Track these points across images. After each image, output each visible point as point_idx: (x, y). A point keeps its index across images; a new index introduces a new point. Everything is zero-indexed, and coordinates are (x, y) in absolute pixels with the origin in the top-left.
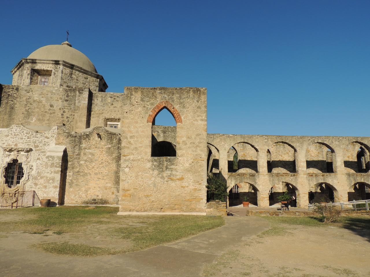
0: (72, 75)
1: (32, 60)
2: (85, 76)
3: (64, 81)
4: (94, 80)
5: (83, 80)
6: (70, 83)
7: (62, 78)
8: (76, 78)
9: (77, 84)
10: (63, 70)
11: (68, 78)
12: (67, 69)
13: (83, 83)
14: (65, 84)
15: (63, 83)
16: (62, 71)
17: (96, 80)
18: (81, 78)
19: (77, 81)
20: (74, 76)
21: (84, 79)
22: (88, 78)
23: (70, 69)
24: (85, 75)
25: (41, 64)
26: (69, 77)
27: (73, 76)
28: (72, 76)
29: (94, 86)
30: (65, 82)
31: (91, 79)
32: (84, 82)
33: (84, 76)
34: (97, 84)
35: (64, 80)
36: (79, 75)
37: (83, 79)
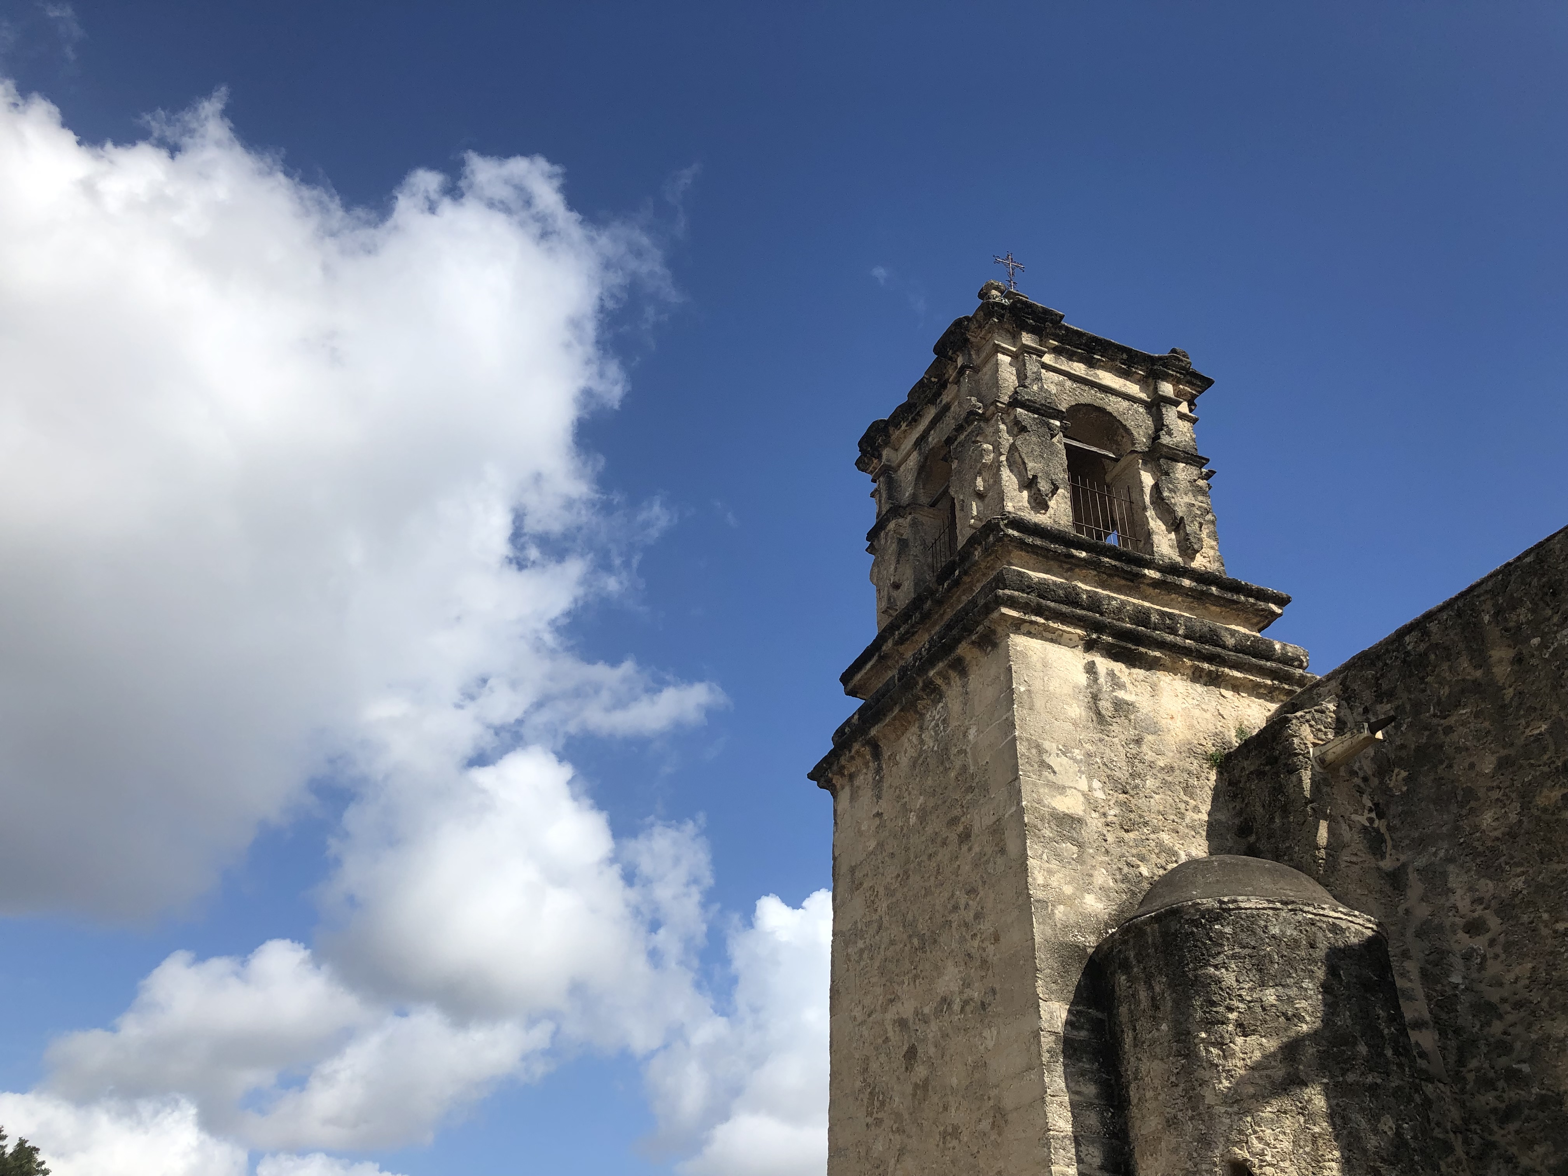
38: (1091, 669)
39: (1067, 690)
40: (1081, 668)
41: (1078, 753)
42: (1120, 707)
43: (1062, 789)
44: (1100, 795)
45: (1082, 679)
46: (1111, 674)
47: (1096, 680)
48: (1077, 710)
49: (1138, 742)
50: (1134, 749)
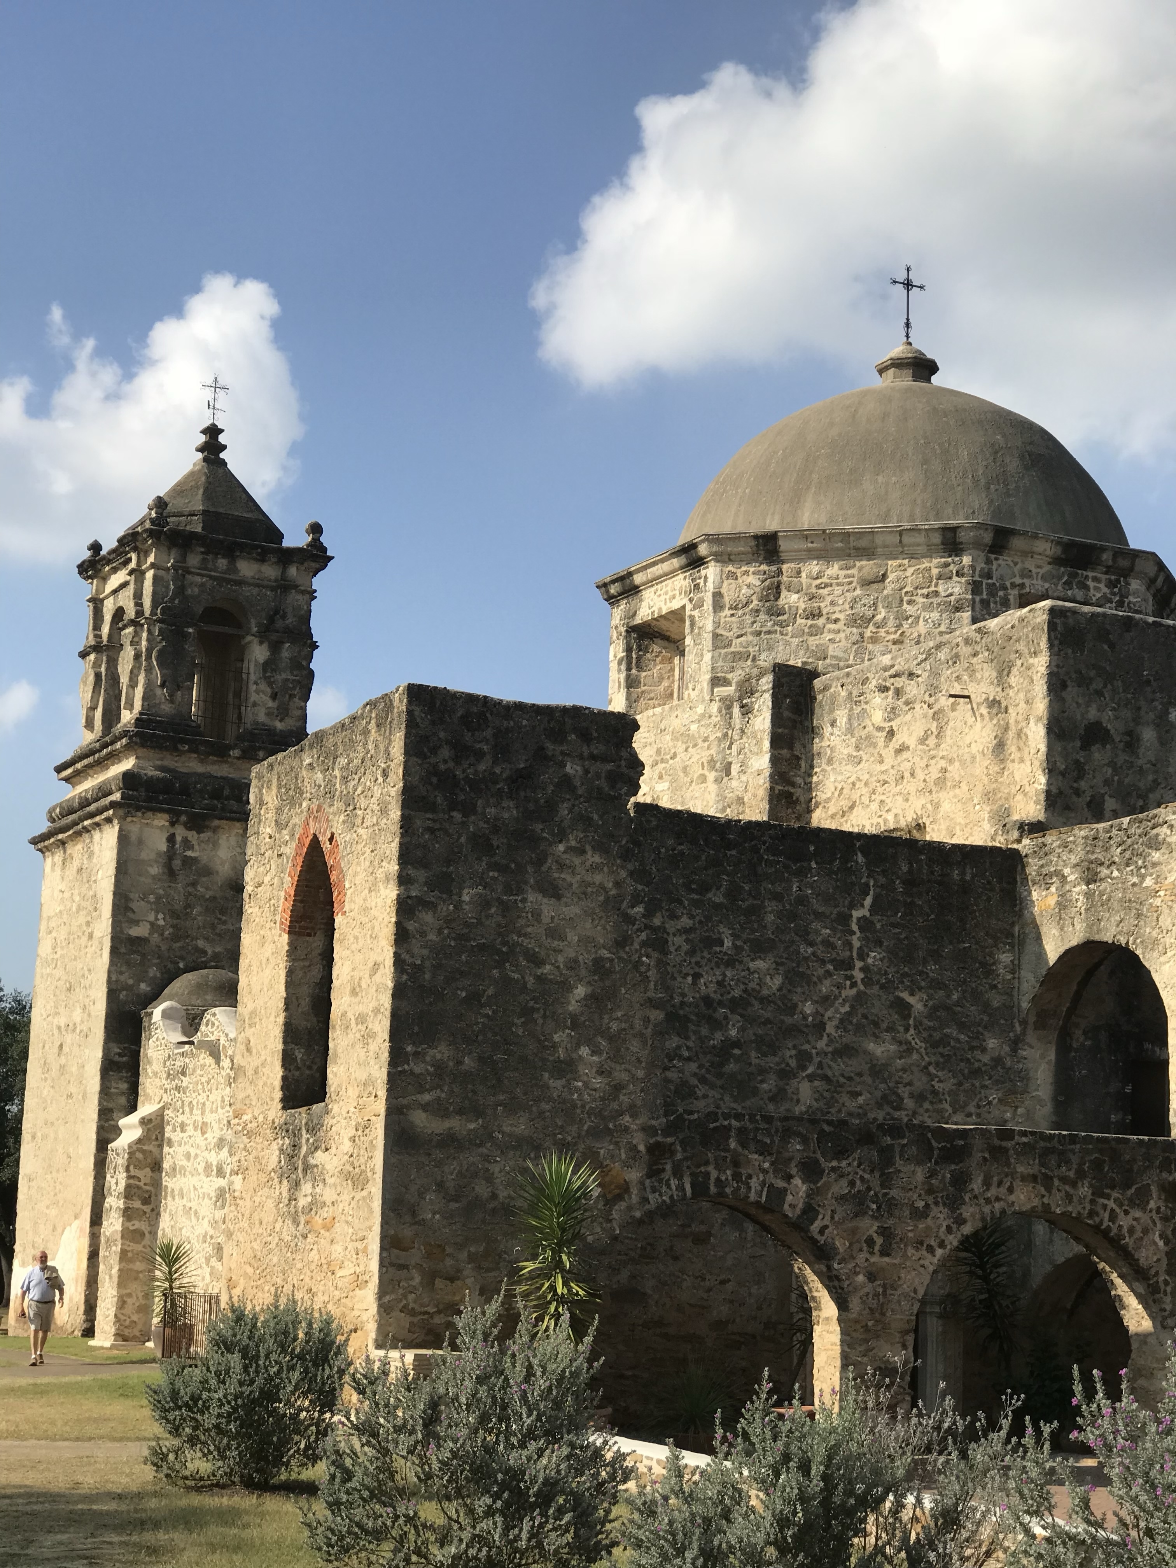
0: (777, 598)
1: (621, 579)
2: (865, 570)
3: (732, 649)
4: (935, 572)
5: (855, 601)
6: (770, 649)
7: (716, 636)
8: (802, 606)
9: (813, 641)
10: (724, 590)
11: (757, 627)
12: (746, 573)
13: (853, 621)
14: (741, 663)
15: (727, 666)
16: (718, 596)
17: (947, 565)
18: (838, 590)
19: (810, 622)
20: (794, 597)
21: (858, 592)
22: (884, 576)
23: (764, 567)
24: (866, 567)
25: (652, 589)
26: (763, 617)
27: (790, 599)
28: (781, 602)
29: (935, 615)
30: (738, 657)
31: (911, 570)
32: (859, 609)
33: (861, 569)
34: (957, 588)
35: (729, 645)
36: (825, 580)
37: (849, 596)
38: (171, 839)
39: (153, 856)
40: (164, 840)
41: (152, 898)
42: (188, 862)
43: (136, 923)
44: (161, 922)
45: (163, 847)
46: (185, 841)
47: (174, 846)
48: (155, 870)
49: (194, 884)
50: (190, 889)
